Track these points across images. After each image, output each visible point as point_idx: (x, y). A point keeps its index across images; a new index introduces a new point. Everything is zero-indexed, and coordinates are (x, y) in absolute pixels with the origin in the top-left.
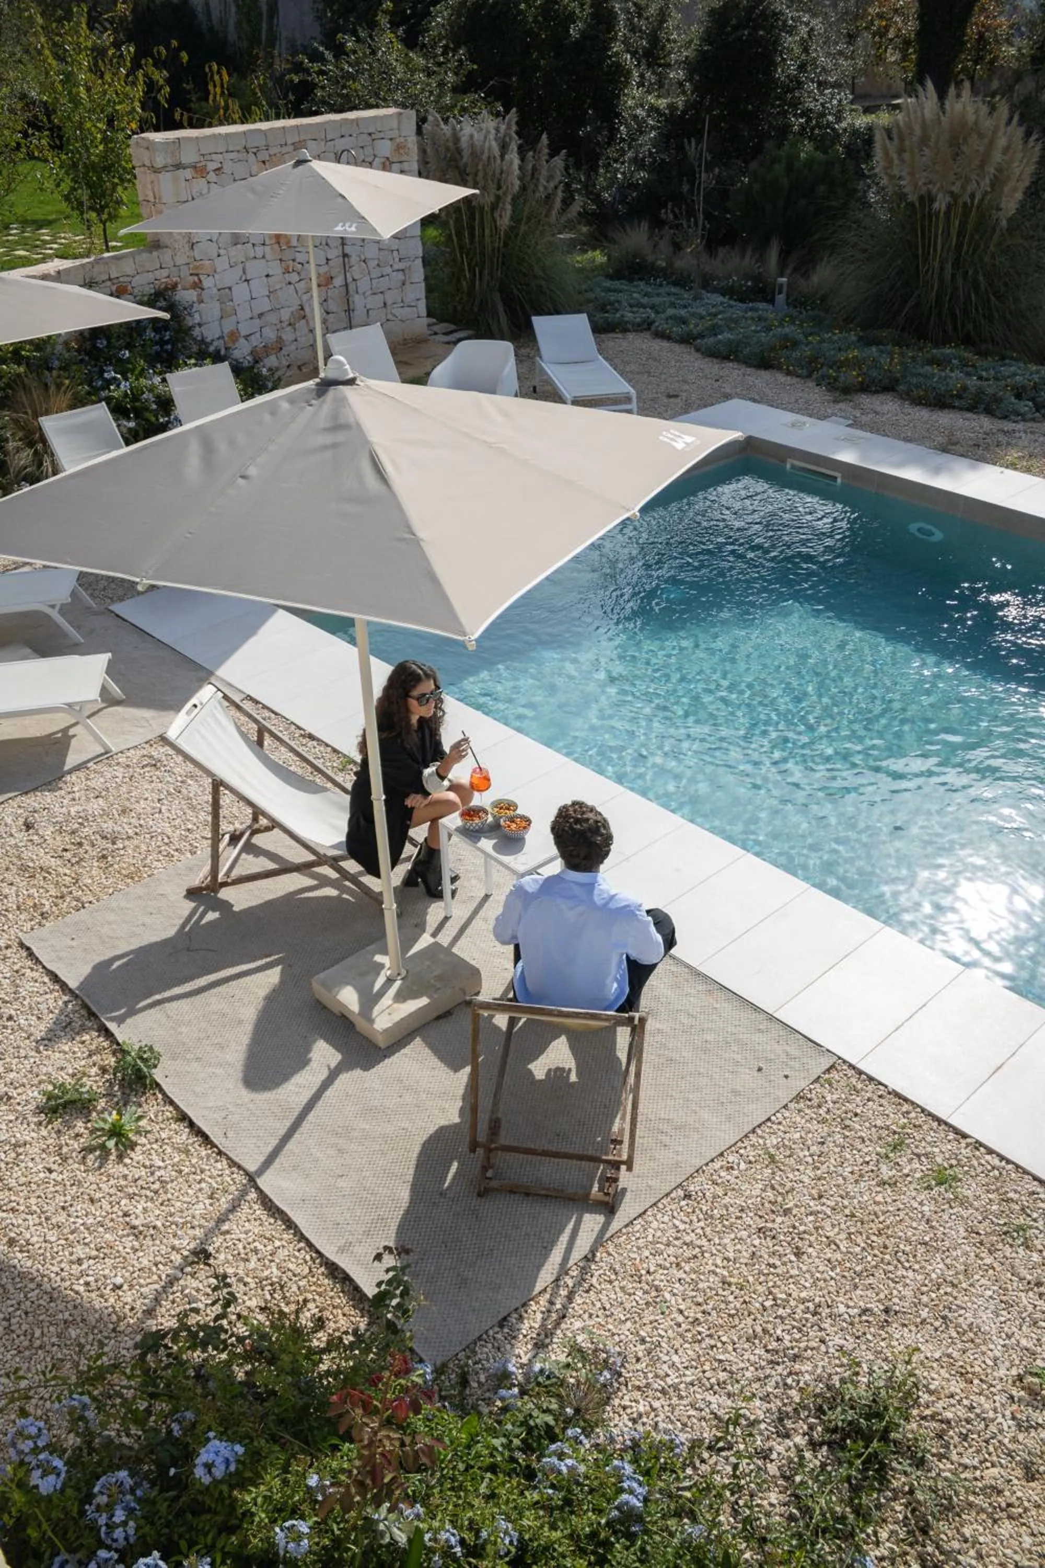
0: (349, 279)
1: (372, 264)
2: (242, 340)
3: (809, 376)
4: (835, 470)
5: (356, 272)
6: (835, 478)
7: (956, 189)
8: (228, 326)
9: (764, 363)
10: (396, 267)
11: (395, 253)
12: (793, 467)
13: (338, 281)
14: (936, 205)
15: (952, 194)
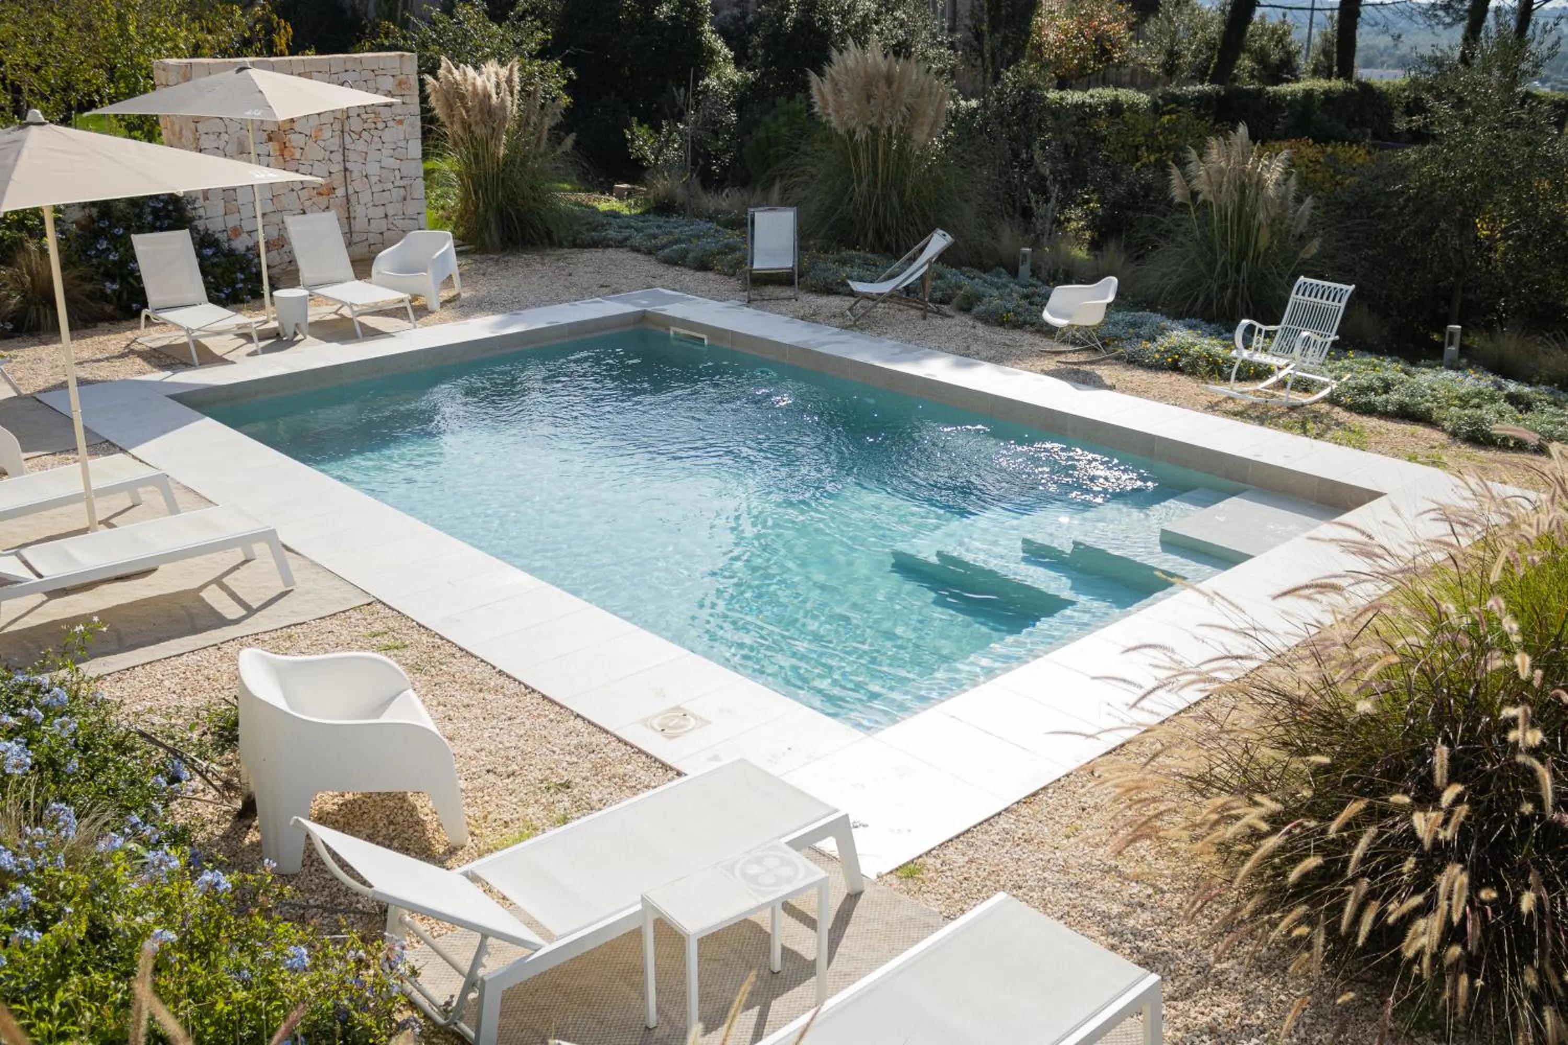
0: (351, 191)
1: (374, 179)
2: (245, 235)
3: (733, 275)
4: (702, 333)
5: (358, 185)
6: (703, 340)
7: (874, 121)
8: (232, 221)
9: (703, 266)
10: (397, 184)
11: (397, 172)
12: (675, 333)
13: (340, 192)
14: (857, 137)
15: (870, 127)
